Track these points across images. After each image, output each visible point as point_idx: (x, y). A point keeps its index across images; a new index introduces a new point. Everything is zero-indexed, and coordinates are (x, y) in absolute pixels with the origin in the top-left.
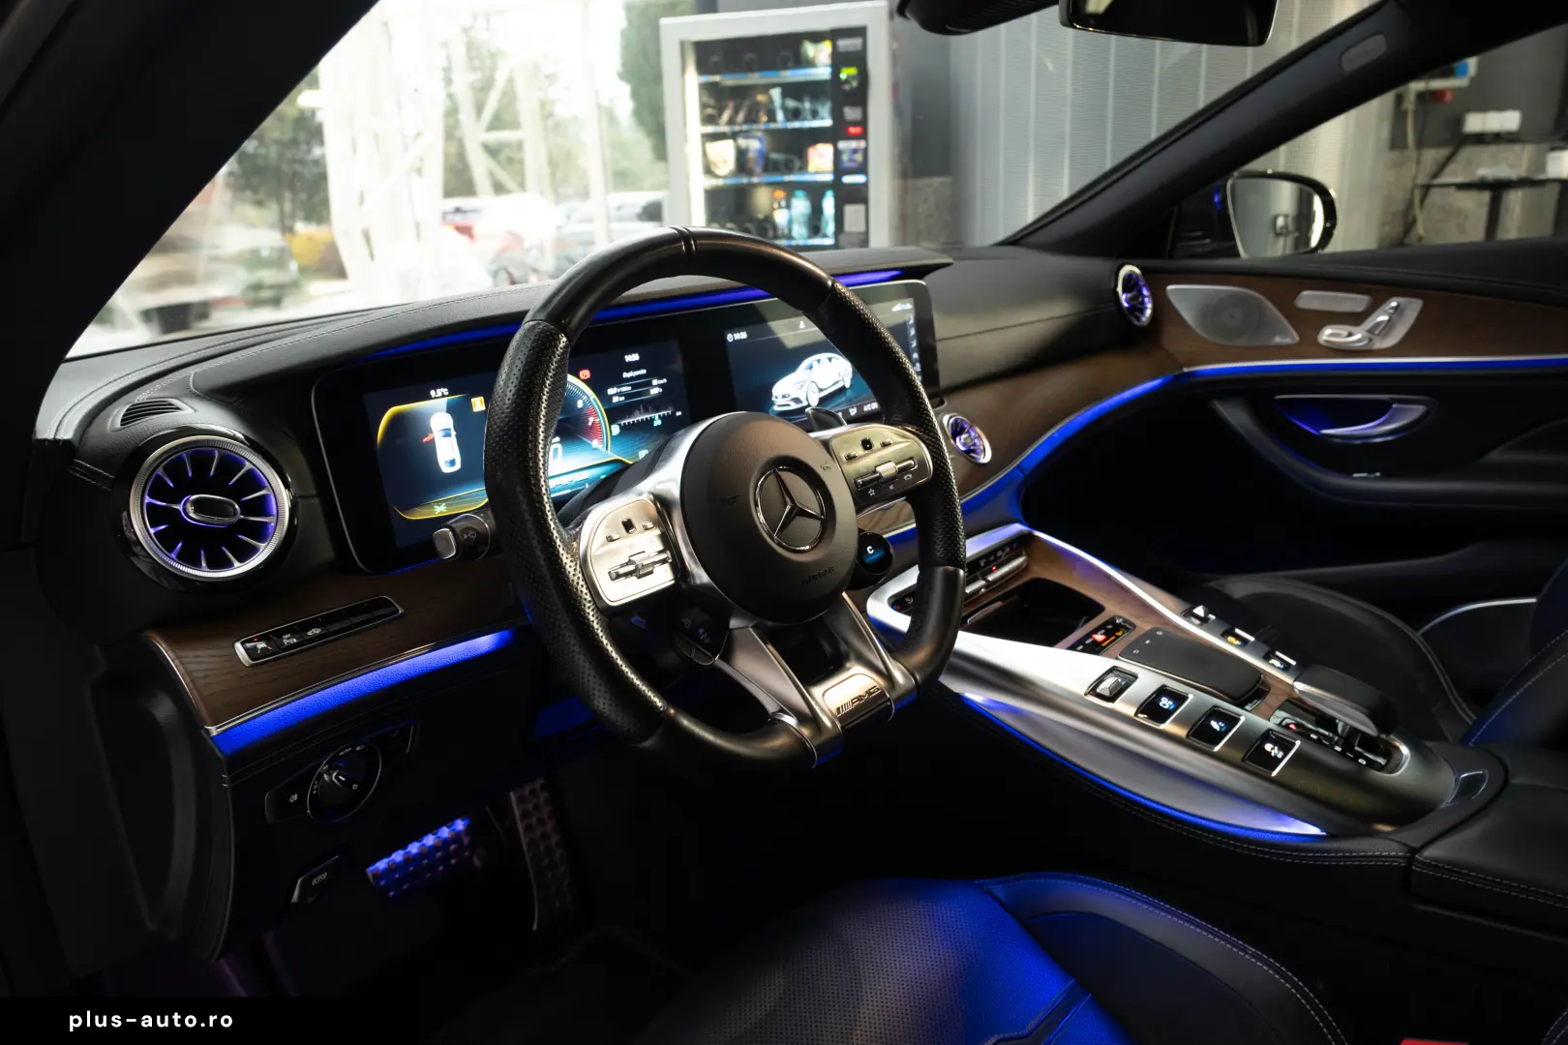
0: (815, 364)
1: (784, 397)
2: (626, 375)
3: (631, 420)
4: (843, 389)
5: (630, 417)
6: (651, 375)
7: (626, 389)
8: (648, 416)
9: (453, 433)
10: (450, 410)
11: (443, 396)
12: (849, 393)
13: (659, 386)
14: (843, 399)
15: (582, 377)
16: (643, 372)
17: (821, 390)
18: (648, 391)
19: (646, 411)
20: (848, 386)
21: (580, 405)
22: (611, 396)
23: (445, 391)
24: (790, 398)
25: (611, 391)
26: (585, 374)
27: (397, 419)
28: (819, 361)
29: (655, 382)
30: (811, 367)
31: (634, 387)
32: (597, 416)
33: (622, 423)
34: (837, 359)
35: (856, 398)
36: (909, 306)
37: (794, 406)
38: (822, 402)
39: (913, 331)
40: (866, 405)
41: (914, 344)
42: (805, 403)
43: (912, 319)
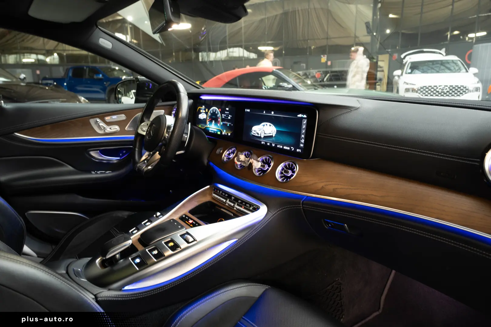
0: (265, 125)
1: (255, 131)
2: (226, 112)
4: (271, 136)
5: (224, 122)
6: (229, 114)
7: (225, 115)
8: (227, 123)
12: (273, 139)
13: (230, 117)
14: (271, 139)
15: (219, 110)
16: (228, 113)
17: (265, 134)
18: (228, 118)
19: (227, 122)
20: (274, 136)
21: (218, 116)
28: (266, 125)
29: (230, 116)
30: (264, 126)
31: (226, 115)
32: (220, 119)
34: (272, 126)
35: (275, 141)
36: (305, 116)
37: (256, 135)
38: (265, 137)
39: (304, 127)
40: (278, 145)
41: (304, 131)
42: (260, 136)
43: (305, 122)
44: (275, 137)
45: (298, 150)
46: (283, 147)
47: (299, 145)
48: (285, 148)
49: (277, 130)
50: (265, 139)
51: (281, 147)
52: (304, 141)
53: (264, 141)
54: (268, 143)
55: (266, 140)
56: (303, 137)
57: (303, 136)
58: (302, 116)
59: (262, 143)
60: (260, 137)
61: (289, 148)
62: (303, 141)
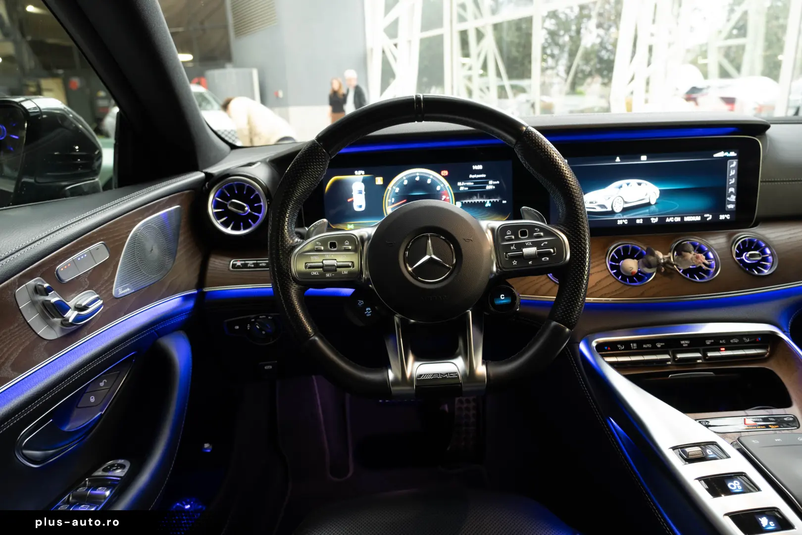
0: (625, 186)
1: (591, 203)
2: (471, 176)
3: (470, 201)
4: (649, 204)
5: (470, 199)
6: (489, 177)
7: (470, 184)
8: (482, 200)
9: (364, 193)
10: (364, 181)
11: (361, 174)
12: (653, 208)
13: (493, 185)
14: (647, 211)
15: (442, 174)
16: (484, 176)
17: (626, 203)
18: (485, 187)
19: (481, 197)
20: (653, 202)
21: (438, 188)
22: (459, 187)
23: (363, 172)
24: (597, 204)
25: (459, 184)
26: (445, 173)
27: (336, 183)
28: (628, 184)
29: (491, 182)
30: (621, 187)
31: (475, 183)
32: (448, 196)
33: (464, 201)
34: (646, 185)
35: (659, 212)
36: (733, 154)
37: (599, 209)
38: (625, 210)
39: (733, 173)
40: (669, 217)
41: (733, 181)
42: (610, 209)
43: (734, 164)
44: (656, 204)
45: (722, 217)
46: (682, 218)
47: (724, 206)
48: (687, 219)
49: (660, 190)
50: (624, 215)
51: (678, 219)
52: (737, 199)
53: (625, 217)
54: (640, 219)
55: (631, 216)
56: (732, 192)
57: (732, 190)
58: (727, 154)
59: (620, 222)
60: (612, 213)
61: (698, 218)
62: (733, 198)
